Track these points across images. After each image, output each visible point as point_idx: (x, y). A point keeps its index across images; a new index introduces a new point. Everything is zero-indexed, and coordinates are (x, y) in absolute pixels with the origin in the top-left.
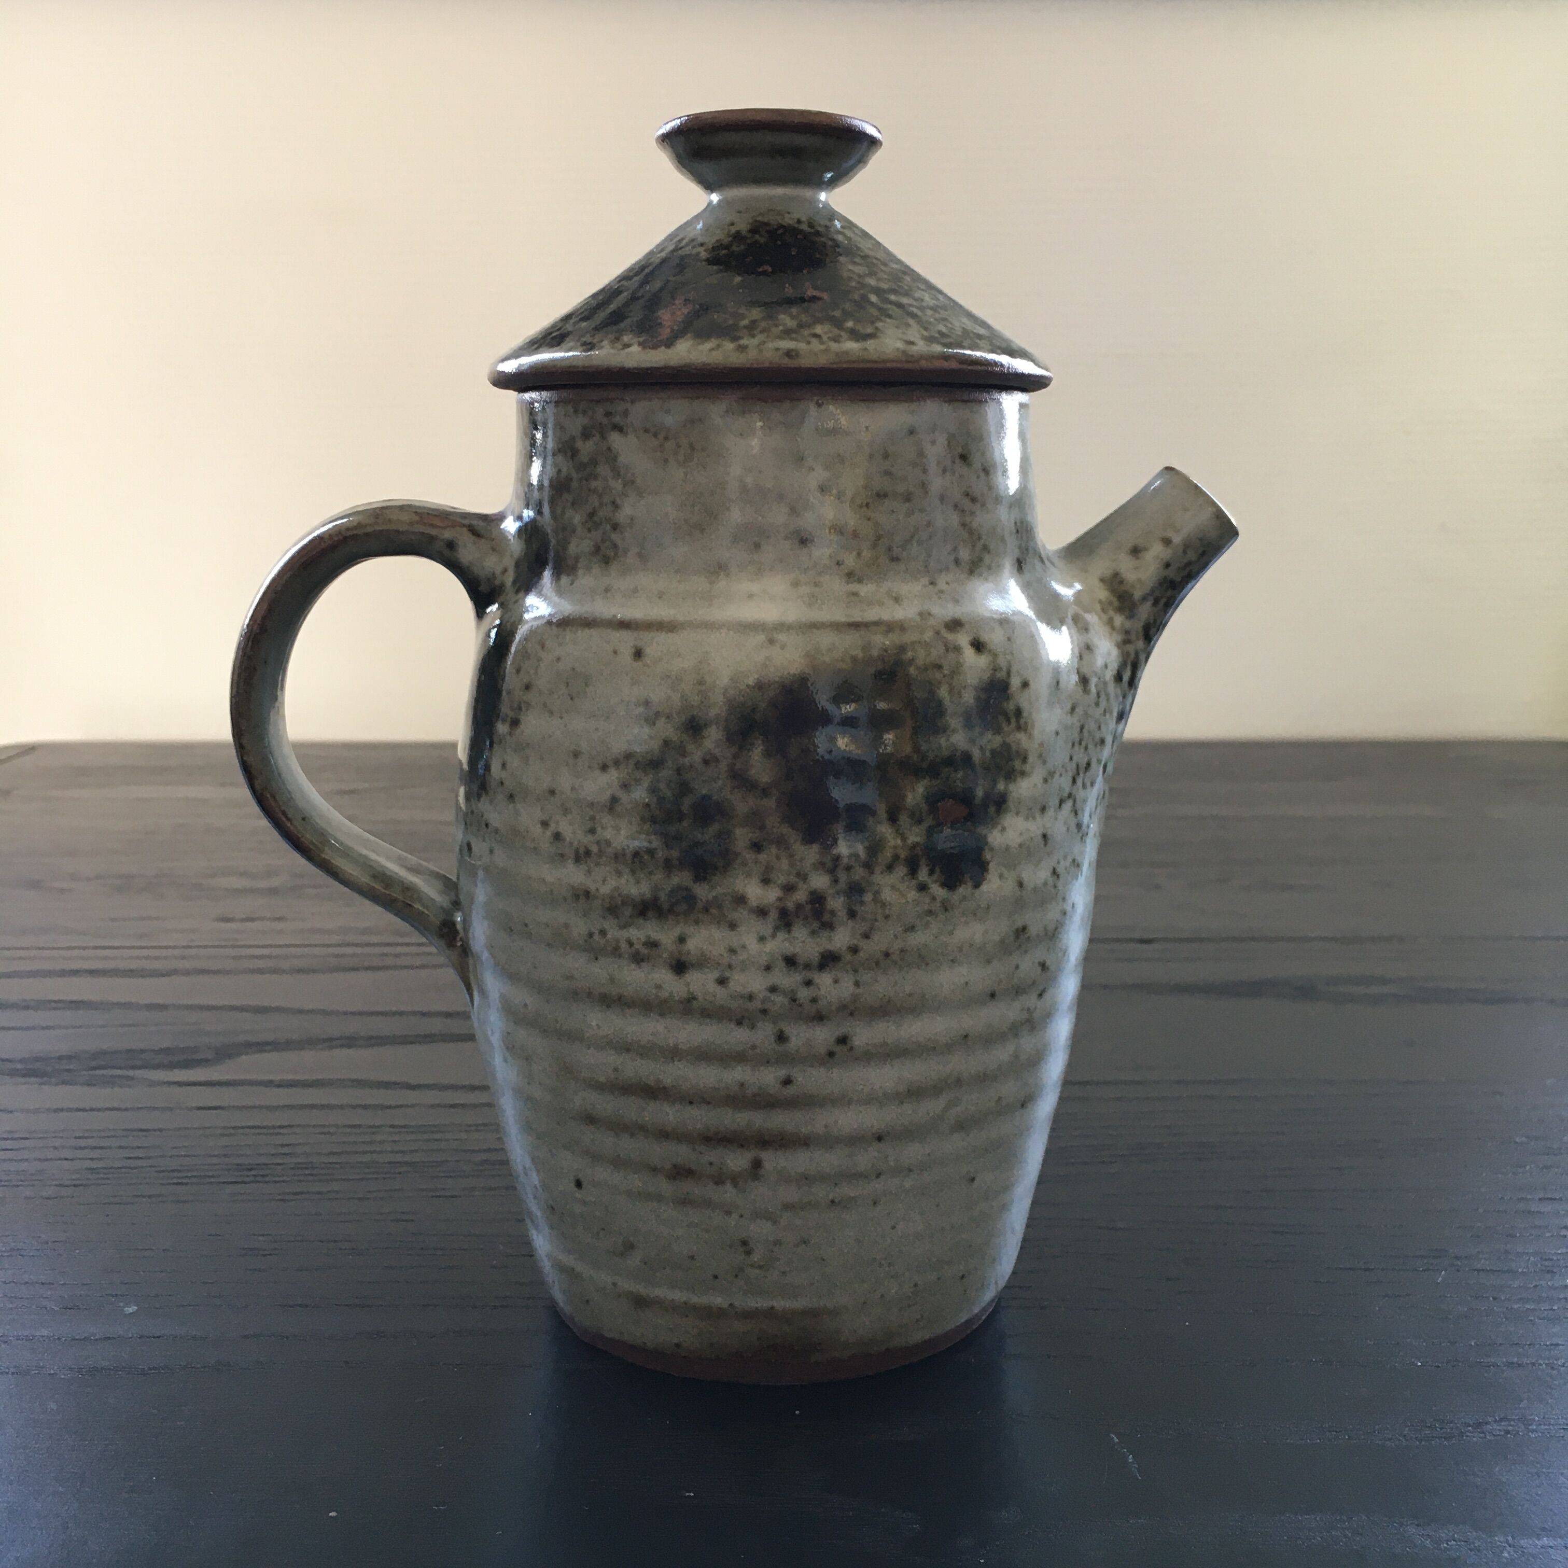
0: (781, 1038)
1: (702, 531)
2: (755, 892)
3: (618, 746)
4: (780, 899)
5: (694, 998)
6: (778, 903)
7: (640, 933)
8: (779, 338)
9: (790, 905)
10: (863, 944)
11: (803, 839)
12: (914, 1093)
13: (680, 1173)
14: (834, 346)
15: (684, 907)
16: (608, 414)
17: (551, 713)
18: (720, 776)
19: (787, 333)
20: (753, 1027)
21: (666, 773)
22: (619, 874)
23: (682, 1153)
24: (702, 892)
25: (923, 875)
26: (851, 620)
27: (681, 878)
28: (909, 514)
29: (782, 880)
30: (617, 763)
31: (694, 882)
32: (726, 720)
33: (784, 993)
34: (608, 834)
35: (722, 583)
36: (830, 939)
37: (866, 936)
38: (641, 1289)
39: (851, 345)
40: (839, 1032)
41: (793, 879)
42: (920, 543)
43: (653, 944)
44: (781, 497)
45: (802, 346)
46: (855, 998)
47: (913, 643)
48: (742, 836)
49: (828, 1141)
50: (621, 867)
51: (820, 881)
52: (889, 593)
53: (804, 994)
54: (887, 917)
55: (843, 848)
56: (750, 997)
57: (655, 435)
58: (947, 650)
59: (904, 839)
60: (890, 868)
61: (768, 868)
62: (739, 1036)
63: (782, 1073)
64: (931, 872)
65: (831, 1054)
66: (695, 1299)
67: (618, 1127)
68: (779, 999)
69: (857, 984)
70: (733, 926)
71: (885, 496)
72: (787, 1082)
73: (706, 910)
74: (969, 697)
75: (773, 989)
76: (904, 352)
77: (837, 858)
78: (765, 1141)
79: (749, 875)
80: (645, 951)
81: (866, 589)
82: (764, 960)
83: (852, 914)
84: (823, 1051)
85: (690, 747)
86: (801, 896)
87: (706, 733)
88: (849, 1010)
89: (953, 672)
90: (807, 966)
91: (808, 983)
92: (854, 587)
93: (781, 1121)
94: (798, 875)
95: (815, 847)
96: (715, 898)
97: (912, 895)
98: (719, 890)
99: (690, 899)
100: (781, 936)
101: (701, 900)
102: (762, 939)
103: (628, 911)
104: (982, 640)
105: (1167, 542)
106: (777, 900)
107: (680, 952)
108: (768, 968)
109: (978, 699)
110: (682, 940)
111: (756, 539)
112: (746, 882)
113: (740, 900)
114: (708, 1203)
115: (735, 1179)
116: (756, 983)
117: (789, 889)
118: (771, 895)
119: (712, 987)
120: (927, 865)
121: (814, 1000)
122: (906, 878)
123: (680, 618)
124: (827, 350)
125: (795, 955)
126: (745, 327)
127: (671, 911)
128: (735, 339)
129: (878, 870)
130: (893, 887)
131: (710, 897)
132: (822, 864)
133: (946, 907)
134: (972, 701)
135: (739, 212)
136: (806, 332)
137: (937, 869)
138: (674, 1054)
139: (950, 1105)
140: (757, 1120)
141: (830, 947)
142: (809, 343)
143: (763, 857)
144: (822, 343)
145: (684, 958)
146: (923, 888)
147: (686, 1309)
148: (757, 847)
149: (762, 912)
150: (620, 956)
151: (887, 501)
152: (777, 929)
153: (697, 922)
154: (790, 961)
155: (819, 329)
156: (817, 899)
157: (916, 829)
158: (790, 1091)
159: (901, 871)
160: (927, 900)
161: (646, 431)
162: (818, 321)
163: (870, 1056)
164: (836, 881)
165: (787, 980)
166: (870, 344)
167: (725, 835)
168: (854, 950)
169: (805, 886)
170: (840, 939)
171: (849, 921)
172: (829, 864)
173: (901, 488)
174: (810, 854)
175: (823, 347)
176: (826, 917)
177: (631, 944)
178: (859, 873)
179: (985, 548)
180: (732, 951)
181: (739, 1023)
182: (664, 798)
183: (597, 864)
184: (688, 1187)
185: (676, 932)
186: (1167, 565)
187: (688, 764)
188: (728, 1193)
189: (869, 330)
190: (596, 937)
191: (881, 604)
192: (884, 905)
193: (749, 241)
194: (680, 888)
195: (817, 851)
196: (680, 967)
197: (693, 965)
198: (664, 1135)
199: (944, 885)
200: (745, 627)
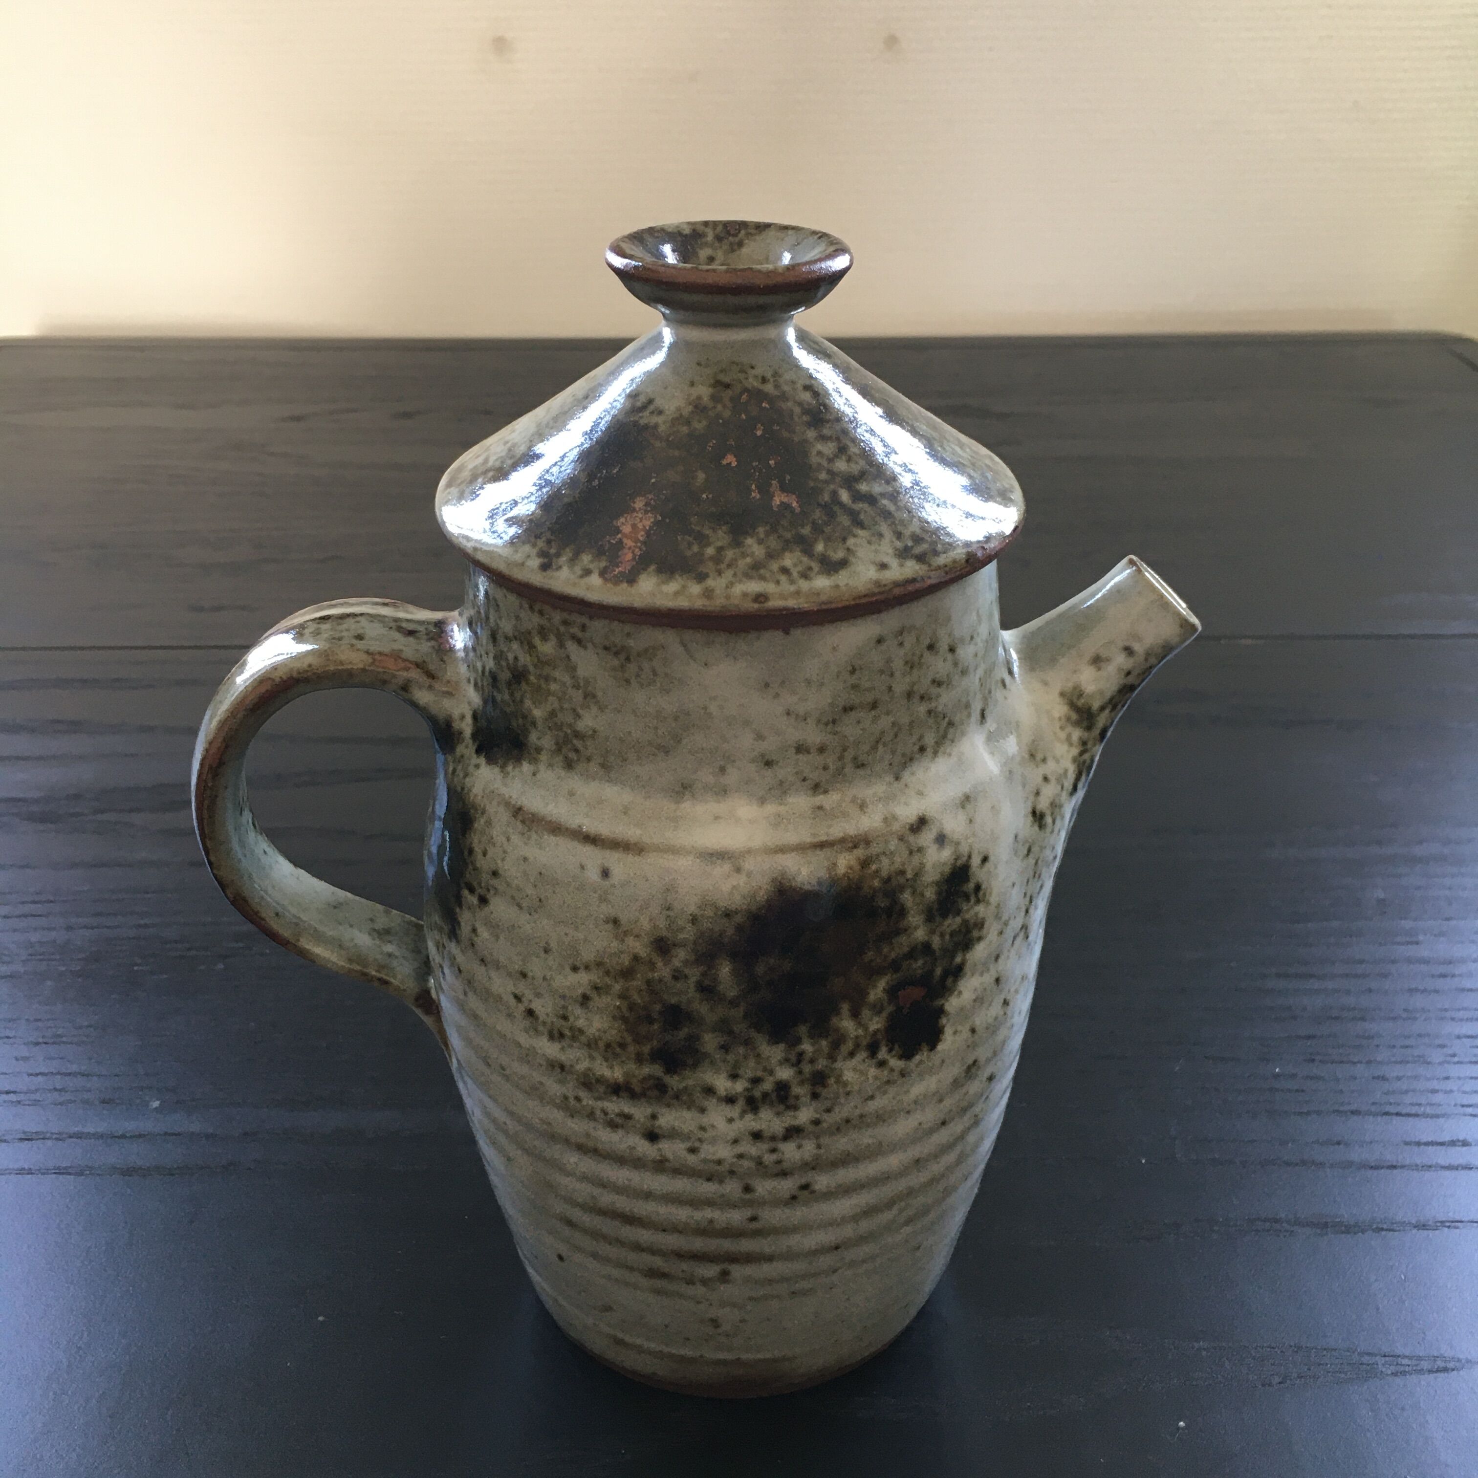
0: (747, 1189)
1: (667, 752)
2: (722, 1084)
3: (588, 955)
4: (747, 1090)
5: (667, 1160)
6: (746, 1093)
7: (615, 1106)
8: (748, 576)
9: (757, 1094)
10: (825, 1116)
11: (769, 1041)
12: (869, 1212)
13: (652, 1273)
14: (804, 585)
15: (656, 1093)
16: (565, 623)
17: (520, 907)
18: (689, 991)
19: (756, 569)
20: (721, 1182)
21: (637, 982)
22: (592, 1058)
23: (658, 1262)
24: (674, 1082)
25: (883, 1053)
26: (816, 840)
27: (655, 1070)
28: (875, 719)
29: (750, 1074)
30: (587, 968)
31: (665, 1074)
32: (695, 943)
33: (751, 1158)
34: (581, 1023)
35: (686, 806)
36: (795, 1117)
37: (828, 1111)
38: (620, 1335)
39: (822, 583)
40: (803, 1181)
41: (759, 1074)
42: (885, 745)
43: (628, 1117)
44: (747, 723)
45: (769, 587)
46: (817, 1158)
47: (878, 856)
48: (710, 1042)
49: (790, 1256)
50: (595, 1054)
51: (785, 1074)
52: (854, 800)
53: (769, 1158)
54: (848, 1094)
55: (807, 1047)
56: (719, 1162)
57: (616, 654)
58: (911, 853)
59: (866, 1029)
60: (852, 1054)
61: (736, 1065)
62: (708, 1189)
63: (749, 1213)
64: (890, 1051)
65: (794, 1198)
66: (666, 1350)
67: (596, 1235)
68: (746, 1163)
69: (819, 1147)
70: (703, 1110)
71: (852, 709)
72: (753, 1219)
73: (677, 1097)
74: (930, 894)
75: (741, 1156)
76: (877, 583)
77: (801, 1054)
78: (734, 1259)
79: (718, 1071)
80: (619, 1120)
81: (830, 800)
82: (732, 1135)
83: (815, 1096)
84: (787, 1195)
85: (660, 964)
86: (768, 1085)
87: (674, 952)
88: (813, 1165)
89: (916, 875)
90: (773, 1138)
91: (773, 1151)
92: (820, 799)
93: (746, 1245)
94: (765, 1069)
95: (782, 1046)
96: (686, 1088)
97: (873, 1071)
98: (690, 1082)
99: (661, 1088)
100: (749, 1117)
101: (672, 1089)
102: (731, 1120)
103: (602, 1089)
104: (945, 832)
105: (1129, 651)
106: (744, 1091)
107: (653, 1126)
108: (736, 1141)
109: (939, 893)
110: (654, 1117)
111: (722, 763)
112: (715, 1076)
113: (709, 1091)
114: (681, 1296)
115: (705, 1282)
116: (724, 1152)
117: (756, 1081)
118: (739, 1087)
119: (684, 1154)
120: (887, 1046)
121: (779, 1162)
122: (866, 1060)
123: (646, 840)
124: (798, 593)
125: (761, 1131)
126: (711, 558)
127: (643, 1095)
128: (701, 578)
129: (840, 1058)
130: (855, 1070)
131: (681, 1087)
132: (787, 1060)
133: (903, 1074)
134: (934, 897)
135: (699, 364)
136: (775, 566)
137: (896, 1047)
138: (648, 1195)
139: (901, 1211)
140: (727, 1245)
141: (796, 1123)
142: (778, 582)
143: (731, 1057)
144: (792, 582)
145: (656, 1131)
146: (882, 1064)
147: (660, 1355)
148: (725, 1048)
149: (730, 1100)
150: (595, 1120)
151: (853, 713)
152: (743, 1113)
153: (668, 1105)
154: (757, 1136)
155: (788, 561)
156: (782, 1088)
157: (876, 1019)
158: (754, 1225)
159: (862, 1055)
160: (886, 1073)
161: (606, 648)
162: (787, 546)
163: (829, 1195)
164: (800, 1072)
165: (753, 1149)
166: (843, 578)
167: (693, 1039)
168: (816, 1122)
169: (771, 1079)
170: (804, 1116)
171: (813, 1102)
172: (794, 1059)
173: (869, 697)
174: (774, 1053)
175: (792, 588)
176: (792, 1101)
177: (606, 1114)
178: (822, 1064)
179: (951, 724)
180: (702, 1128)
181: (709, 1179)
182: (635, 1004)
183: (571, 1046)
184: (659, 1283)
185: (649, 1111)
186: (1128, 673)
187: (657, 978)
188: (700, 1290)
189: (840, 555)
190: (572, 1102)
191: (845, 815)
192: (845, 1084)
193: (711, 413)
194: (650, 1077)
195: (783, 1049)
196: (652, 1137)
197: (664, 1137)
198: (638, 1247)
199: (901, 1057)
200: (712, 855)
